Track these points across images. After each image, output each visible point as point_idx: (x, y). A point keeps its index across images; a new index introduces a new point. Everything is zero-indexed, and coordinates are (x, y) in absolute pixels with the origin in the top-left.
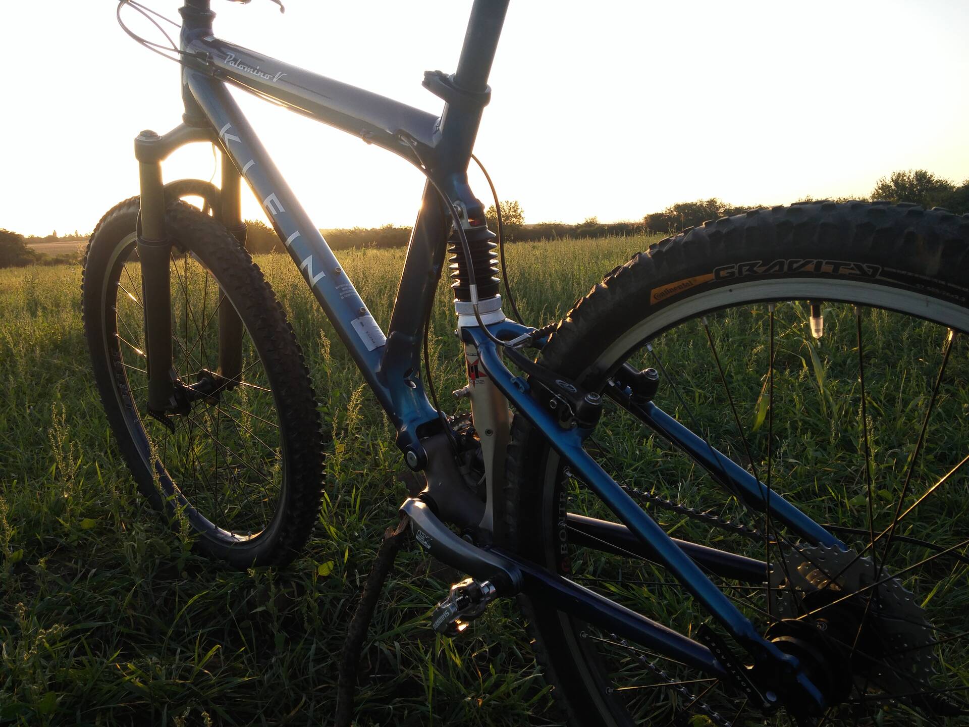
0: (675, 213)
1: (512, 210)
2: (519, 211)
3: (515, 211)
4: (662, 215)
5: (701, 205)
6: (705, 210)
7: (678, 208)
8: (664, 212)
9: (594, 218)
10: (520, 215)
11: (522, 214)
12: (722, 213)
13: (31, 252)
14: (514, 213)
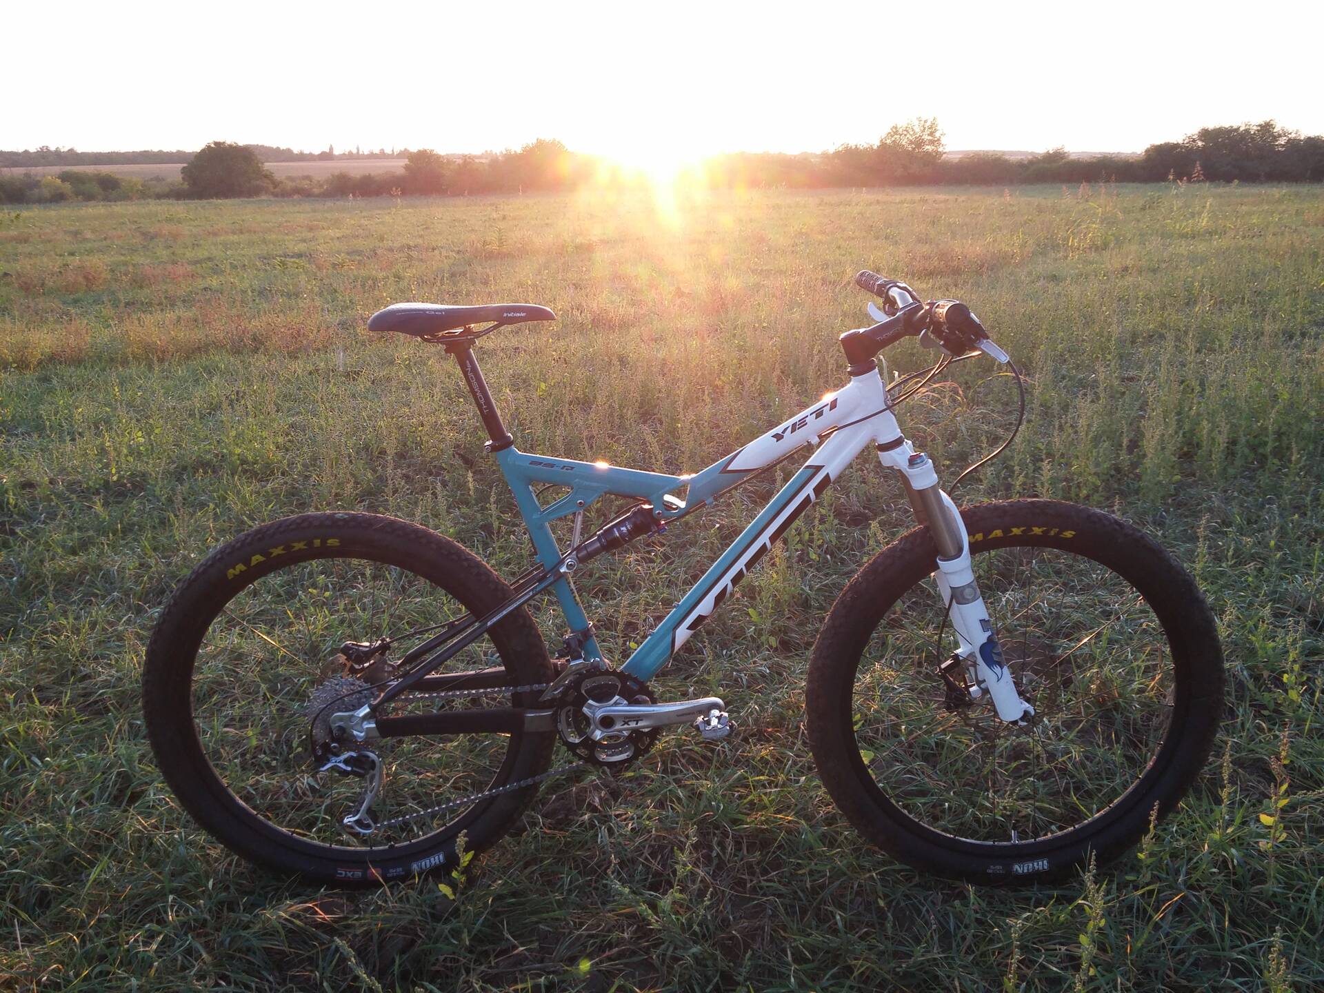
0: (1200, 144)
1: (927, 132)
2: (937, 135)
3: (931, 134)
4: (1176, 146)
5: (1247, 131)
6: (1253, 139)
7: (1205, 134)
8: (1181, 142)
9: (1060, 147)
10: (939, 140)
11: (943, 141)
12: (1283, 146)
13: (268, 176)
14: (930, 138)
